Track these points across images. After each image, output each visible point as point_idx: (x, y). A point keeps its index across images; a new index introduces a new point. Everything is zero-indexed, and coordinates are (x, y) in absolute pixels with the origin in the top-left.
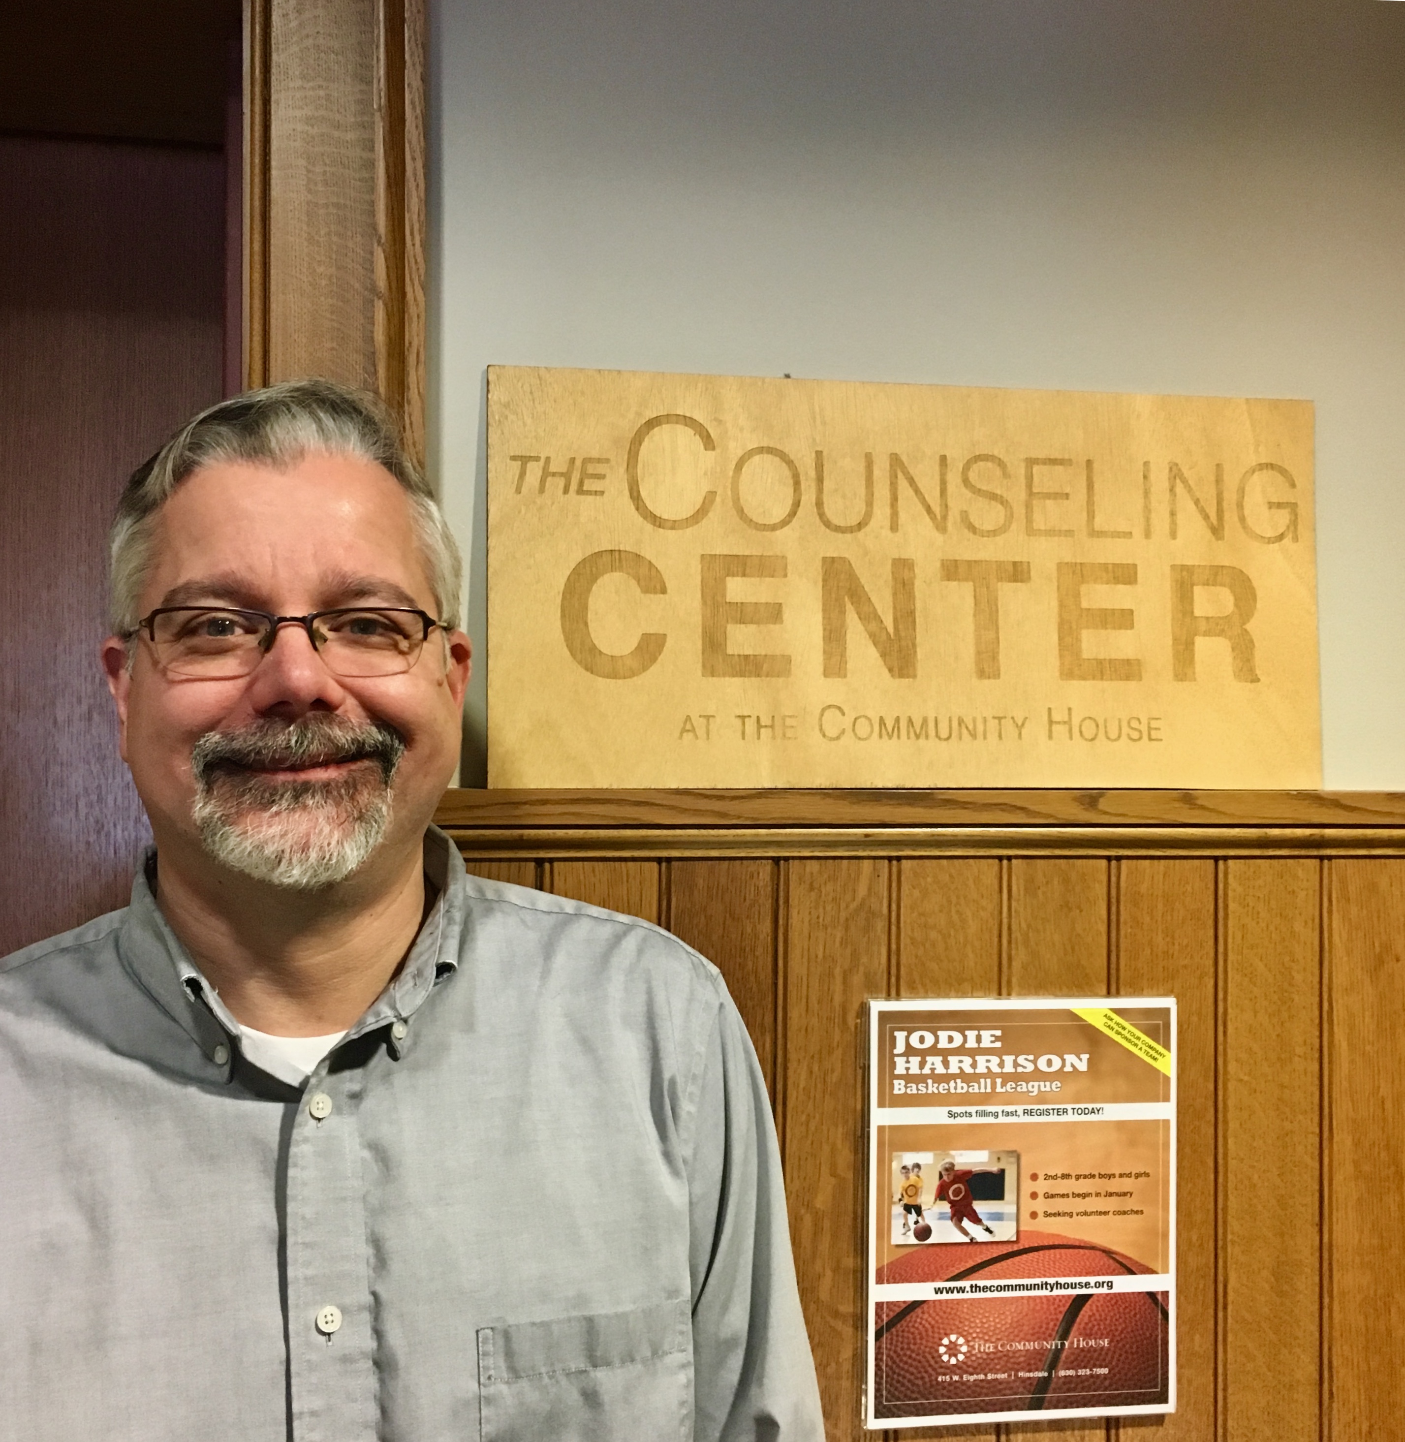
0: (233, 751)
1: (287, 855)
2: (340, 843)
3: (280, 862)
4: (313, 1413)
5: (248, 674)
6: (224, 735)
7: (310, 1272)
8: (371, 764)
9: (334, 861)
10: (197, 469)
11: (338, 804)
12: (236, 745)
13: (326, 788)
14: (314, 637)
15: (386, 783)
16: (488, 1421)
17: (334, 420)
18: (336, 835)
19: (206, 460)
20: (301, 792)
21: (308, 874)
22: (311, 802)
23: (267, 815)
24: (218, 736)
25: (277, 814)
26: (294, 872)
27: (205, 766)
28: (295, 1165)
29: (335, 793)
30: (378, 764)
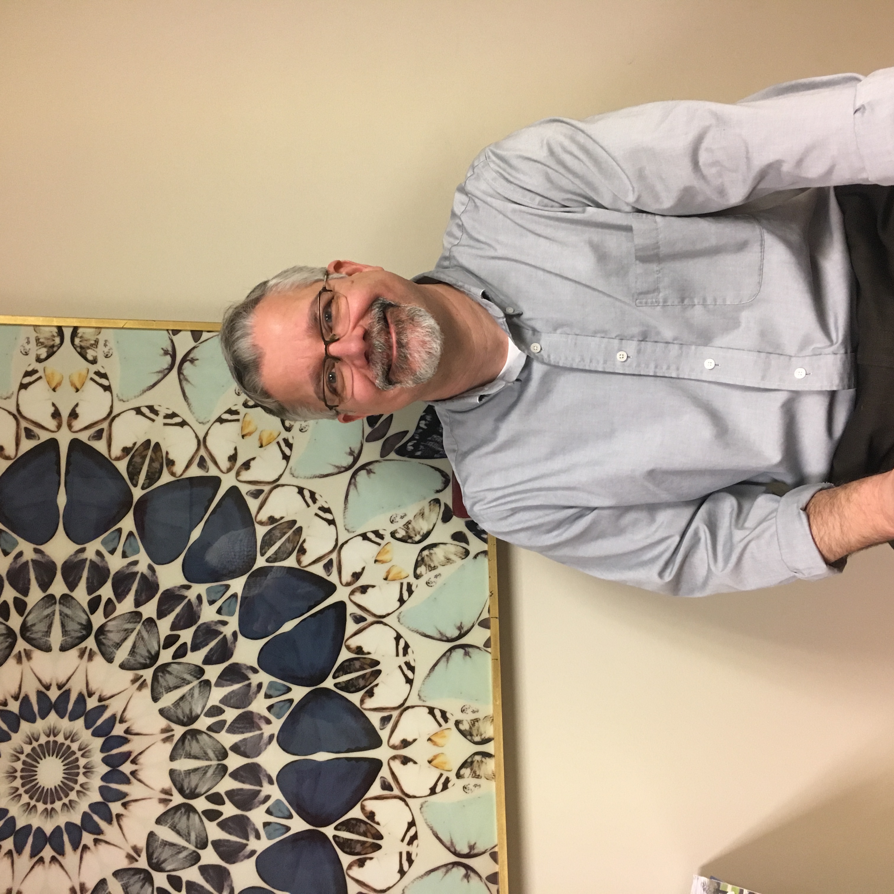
0: (383, 374)
1: (428, 350)
2: (422, 328)
3: (430, 353)
4: (656, 367)
5: (351, 368)
6: (376, 378)
7: (602, 362)
8: (389, 313)
9: (430, 330)
10: (265, 389)
11: (406, 329)
12: (380, 373)
13: (398, 334)
14: (334, 340)
15: (397, 306)
16: (673, 302)
17: (237, 331)
18: (419, 330)
19: (260, 386)
20: (400, 345)
21: (436, 340)
22: (405, 341)
23: (410, 359)
24: (377, 381)
25: (410, 354)
26: (435, 346)
27: (390, 385)
28: (558, 363)
29: (401, 330)
30: (389, 310)
